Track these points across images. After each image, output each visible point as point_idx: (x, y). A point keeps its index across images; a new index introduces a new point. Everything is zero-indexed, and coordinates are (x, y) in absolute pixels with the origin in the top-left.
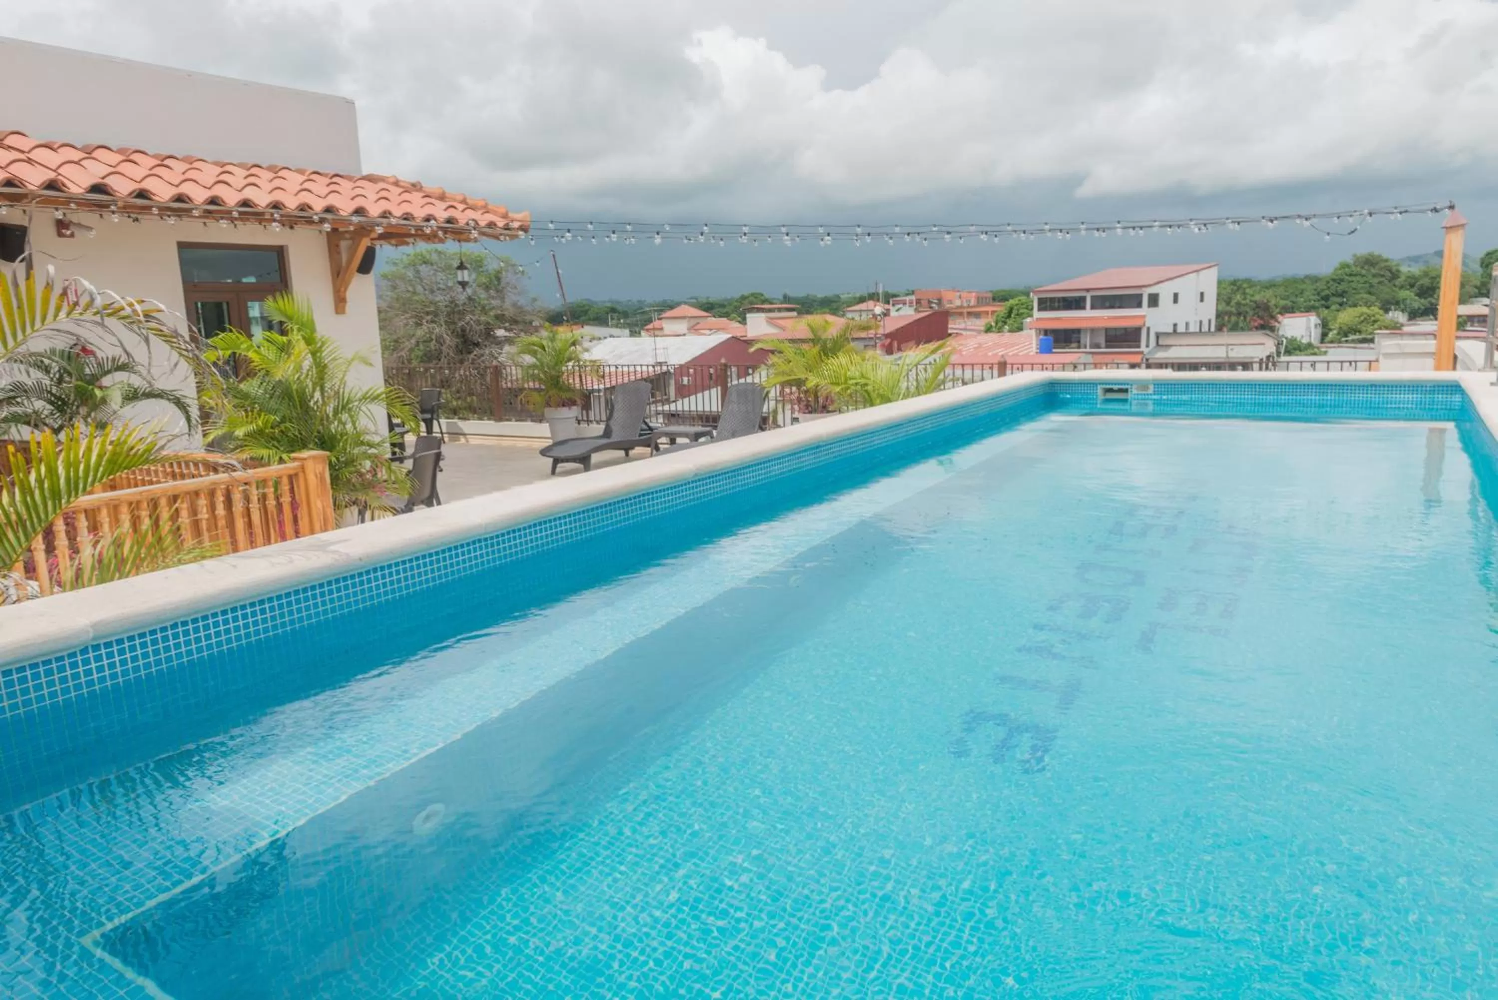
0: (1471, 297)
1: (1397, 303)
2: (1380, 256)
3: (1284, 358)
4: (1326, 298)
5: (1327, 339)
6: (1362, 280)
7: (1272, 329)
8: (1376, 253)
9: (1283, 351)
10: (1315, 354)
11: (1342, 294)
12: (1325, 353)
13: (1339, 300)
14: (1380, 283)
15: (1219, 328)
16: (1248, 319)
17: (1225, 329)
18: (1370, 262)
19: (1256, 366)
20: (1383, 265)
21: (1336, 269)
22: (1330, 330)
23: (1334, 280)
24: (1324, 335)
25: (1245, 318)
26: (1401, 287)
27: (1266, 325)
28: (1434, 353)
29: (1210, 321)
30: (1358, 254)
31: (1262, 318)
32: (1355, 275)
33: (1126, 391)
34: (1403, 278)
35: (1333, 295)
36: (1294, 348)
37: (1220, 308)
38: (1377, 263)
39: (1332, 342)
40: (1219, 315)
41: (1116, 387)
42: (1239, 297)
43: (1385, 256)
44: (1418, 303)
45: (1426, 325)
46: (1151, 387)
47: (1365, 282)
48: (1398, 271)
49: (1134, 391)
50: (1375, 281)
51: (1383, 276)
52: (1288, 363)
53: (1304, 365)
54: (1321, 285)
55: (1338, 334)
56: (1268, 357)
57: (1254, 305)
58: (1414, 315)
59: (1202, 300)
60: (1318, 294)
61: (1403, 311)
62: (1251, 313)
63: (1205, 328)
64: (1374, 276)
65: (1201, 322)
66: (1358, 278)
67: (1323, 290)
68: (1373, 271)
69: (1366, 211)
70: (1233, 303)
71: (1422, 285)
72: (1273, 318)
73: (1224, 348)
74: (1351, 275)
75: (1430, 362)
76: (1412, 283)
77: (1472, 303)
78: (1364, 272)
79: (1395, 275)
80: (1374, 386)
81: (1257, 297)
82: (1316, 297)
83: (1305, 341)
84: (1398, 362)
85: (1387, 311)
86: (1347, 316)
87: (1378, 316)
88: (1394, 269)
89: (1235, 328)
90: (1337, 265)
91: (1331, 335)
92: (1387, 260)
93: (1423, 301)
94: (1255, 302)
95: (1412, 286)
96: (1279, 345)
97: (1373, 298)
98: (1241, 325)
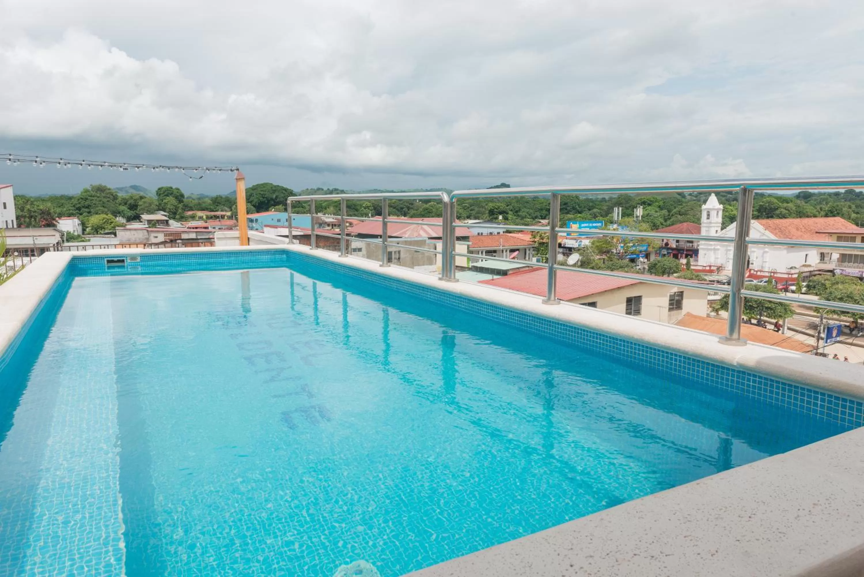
0: (155, 211)
1: (119, 213)
2: (105, 186)
3: (66, 244)
4: (79, 209)
5: (86, 232)
6: (98, 199)
7: (54, 226)
8: (103, 185)
9: (65, 239)
10: (83, 241)
11: (88, 207)
12: (89, 240)
13: (87, 210)
14: (108, 201)
15: (19, 226)
16: (37, 219)
17: (23, 226)
18: (101, 189)
19: (52, 249)
20: (108, 191)
21: (82, 193)
22: (87, 227)
23: (82, 199)
24: (84, 230)
25: (35, 220)
26: (120, 205)
27: (50, 224)
28: (238, 238)
29: (12, 221)
30: (93, 185)
31: (47, 220)
32: (94, 196)
33: (123, 261)
34: (120, 199)
35: (83, 207)
36: (70, 238)
37: (18, 214)
38: (105, 190)
39: (89, 234)
40: (18, 218)
41: (116, 259)
42: (28, 207)
43: (108, 187)
44: (130, 213)
45: (136, 225)
46: (139, 258)
47: (100, 201)
48: (116, 195)
49: (128, 261)
50: (105, 200)
51: (109, 198)
52: (70, 247)
53: (79, 247)
54: (75, 201)
55: (92, 229)
56: (58, 243)
57: (40, 212)
58: (130, 219)
59: (5, 207)
60: (74, 206)
61: (123, 217)
62: (39, 217)
63: (10, 226)
64: (104, 197)
65: (7, 221)
66: (95, 198)
67: (76, 204)
68: (103, 195)
69: (205, 168)
70: (25, 210)
71: (130, 204)
72: (54, 219)
73: (31, 238)
74: (91, 196)
75: (237, 241)
76: (125, 202)
77: (156, 214)
78: (98, 195)
79: (115, 198)
80: (251, 252)
81: (41, 207)
82: (73, 208)
83: (76, 234)
84: (224, 242)
85: (116, 216)
86: (95, 220)
87: (112, 220)
88: (114, 194)
89: (28, 226)
90: (82, 190)
91: (88, 230)
92: (109, 189)
93: (132, 212)
94: (41, 210)
95: (126, 204)
96: (62, 236)
97: (106, 210)
98: (33, 223)
